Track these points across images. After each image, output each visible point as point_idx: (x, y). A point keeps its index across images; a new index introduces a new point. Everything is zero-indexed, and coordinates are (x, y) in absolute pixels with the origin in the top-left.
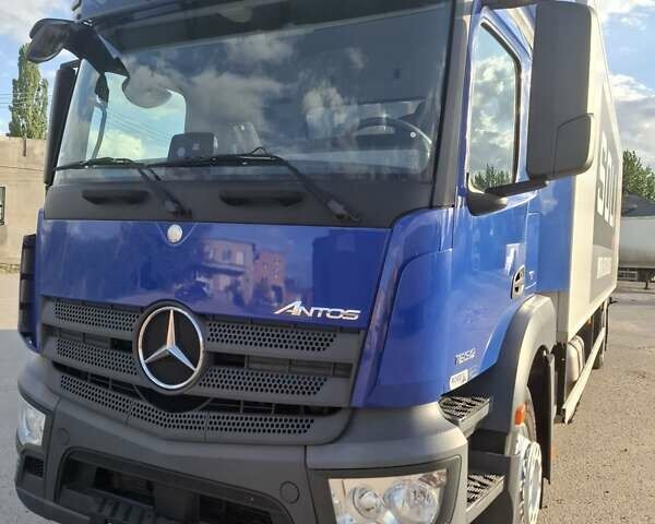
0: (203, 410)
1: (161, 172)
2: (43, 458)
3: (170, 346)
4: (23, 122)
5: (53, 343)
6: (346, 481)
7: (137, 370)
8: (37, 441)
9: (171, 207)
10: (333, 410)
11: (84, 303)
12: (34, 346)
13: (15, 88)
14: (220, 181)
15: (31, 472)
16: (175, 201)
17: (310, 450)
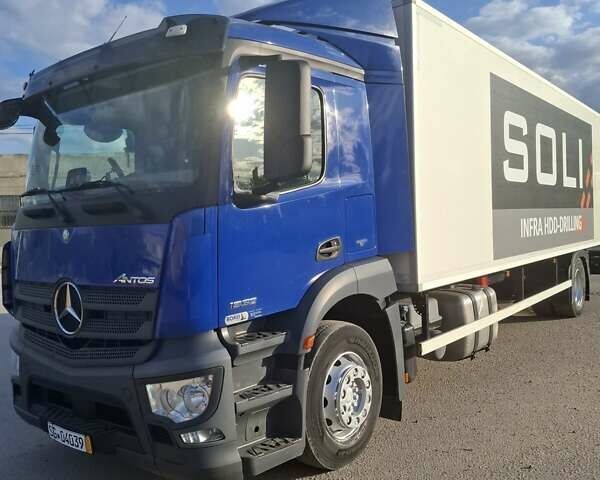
0: (89, 346)
2: (21, 383)
3: (69, 309)
5: (20, 310)
8: (17, 374)
11: (32, 283)
17: (136, 367)
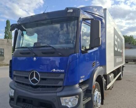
0: (40, 88)
1: (32, 49)
2: (14, 98)
3: (35, 78)
4: (7, 35)
5: (15, 78)
6: (63, 98)
7: (29, 82)
8: (13, 95)
9: (34, 55)
10: (60, 87)
11: (20, 71)
12: (12, 79)
13: (5, 29)
14: (42, 50)
15: (12, 100)
16: (34, 53)
17: (57, 93)
